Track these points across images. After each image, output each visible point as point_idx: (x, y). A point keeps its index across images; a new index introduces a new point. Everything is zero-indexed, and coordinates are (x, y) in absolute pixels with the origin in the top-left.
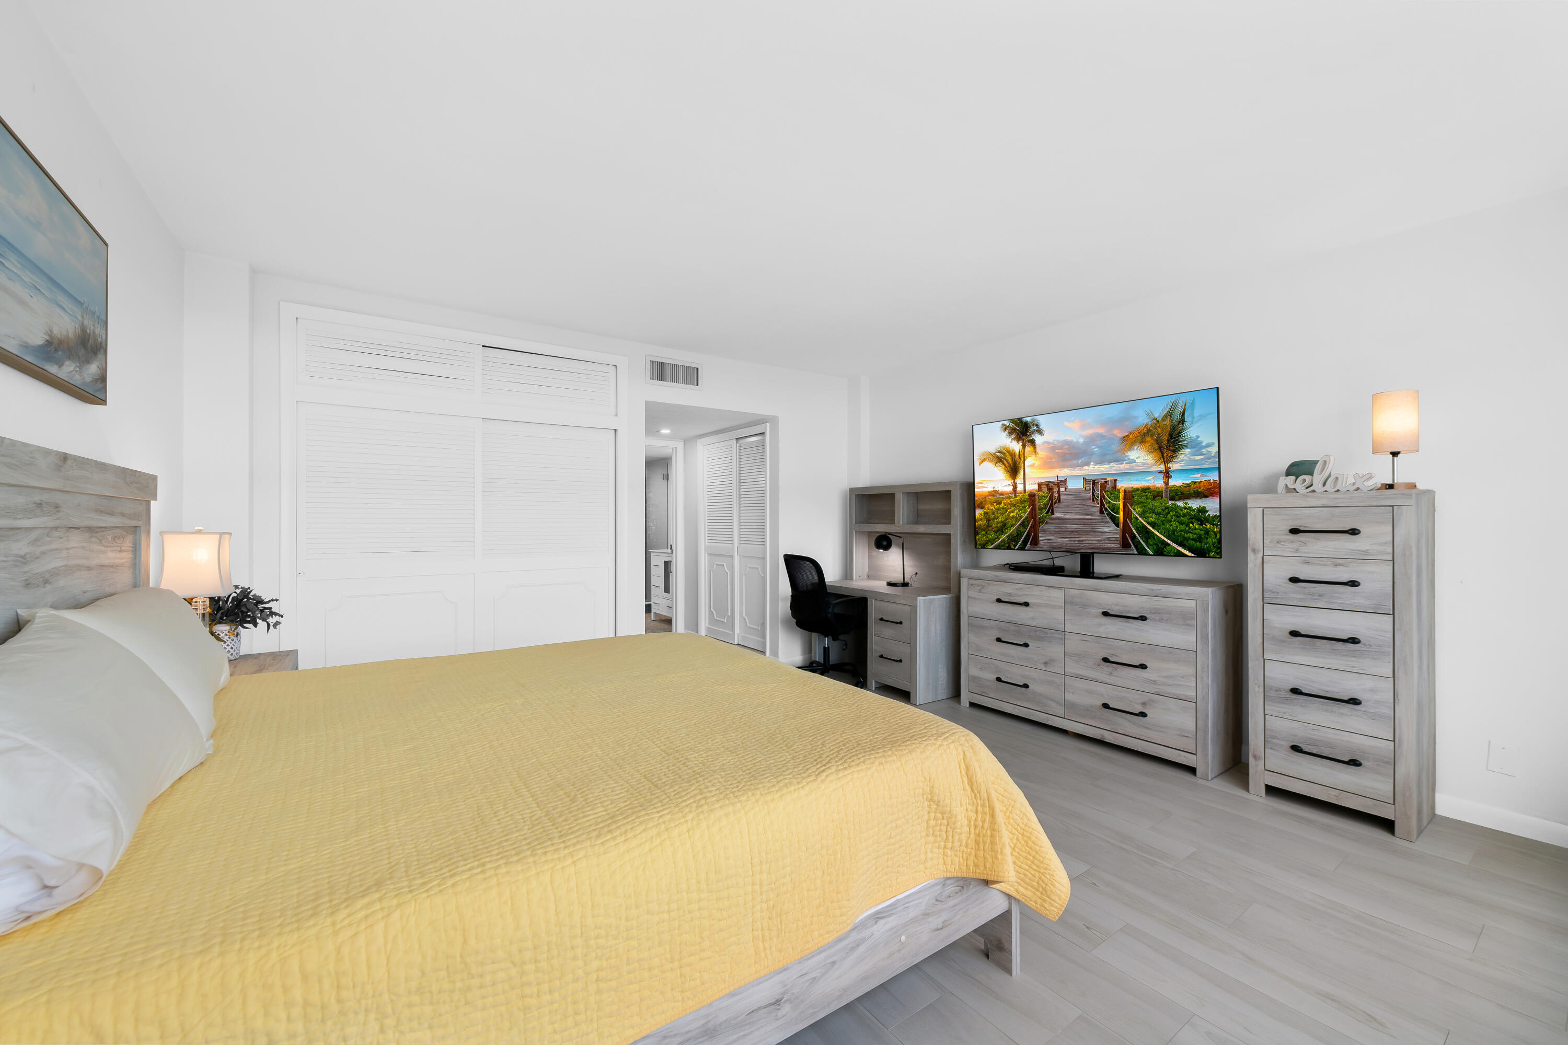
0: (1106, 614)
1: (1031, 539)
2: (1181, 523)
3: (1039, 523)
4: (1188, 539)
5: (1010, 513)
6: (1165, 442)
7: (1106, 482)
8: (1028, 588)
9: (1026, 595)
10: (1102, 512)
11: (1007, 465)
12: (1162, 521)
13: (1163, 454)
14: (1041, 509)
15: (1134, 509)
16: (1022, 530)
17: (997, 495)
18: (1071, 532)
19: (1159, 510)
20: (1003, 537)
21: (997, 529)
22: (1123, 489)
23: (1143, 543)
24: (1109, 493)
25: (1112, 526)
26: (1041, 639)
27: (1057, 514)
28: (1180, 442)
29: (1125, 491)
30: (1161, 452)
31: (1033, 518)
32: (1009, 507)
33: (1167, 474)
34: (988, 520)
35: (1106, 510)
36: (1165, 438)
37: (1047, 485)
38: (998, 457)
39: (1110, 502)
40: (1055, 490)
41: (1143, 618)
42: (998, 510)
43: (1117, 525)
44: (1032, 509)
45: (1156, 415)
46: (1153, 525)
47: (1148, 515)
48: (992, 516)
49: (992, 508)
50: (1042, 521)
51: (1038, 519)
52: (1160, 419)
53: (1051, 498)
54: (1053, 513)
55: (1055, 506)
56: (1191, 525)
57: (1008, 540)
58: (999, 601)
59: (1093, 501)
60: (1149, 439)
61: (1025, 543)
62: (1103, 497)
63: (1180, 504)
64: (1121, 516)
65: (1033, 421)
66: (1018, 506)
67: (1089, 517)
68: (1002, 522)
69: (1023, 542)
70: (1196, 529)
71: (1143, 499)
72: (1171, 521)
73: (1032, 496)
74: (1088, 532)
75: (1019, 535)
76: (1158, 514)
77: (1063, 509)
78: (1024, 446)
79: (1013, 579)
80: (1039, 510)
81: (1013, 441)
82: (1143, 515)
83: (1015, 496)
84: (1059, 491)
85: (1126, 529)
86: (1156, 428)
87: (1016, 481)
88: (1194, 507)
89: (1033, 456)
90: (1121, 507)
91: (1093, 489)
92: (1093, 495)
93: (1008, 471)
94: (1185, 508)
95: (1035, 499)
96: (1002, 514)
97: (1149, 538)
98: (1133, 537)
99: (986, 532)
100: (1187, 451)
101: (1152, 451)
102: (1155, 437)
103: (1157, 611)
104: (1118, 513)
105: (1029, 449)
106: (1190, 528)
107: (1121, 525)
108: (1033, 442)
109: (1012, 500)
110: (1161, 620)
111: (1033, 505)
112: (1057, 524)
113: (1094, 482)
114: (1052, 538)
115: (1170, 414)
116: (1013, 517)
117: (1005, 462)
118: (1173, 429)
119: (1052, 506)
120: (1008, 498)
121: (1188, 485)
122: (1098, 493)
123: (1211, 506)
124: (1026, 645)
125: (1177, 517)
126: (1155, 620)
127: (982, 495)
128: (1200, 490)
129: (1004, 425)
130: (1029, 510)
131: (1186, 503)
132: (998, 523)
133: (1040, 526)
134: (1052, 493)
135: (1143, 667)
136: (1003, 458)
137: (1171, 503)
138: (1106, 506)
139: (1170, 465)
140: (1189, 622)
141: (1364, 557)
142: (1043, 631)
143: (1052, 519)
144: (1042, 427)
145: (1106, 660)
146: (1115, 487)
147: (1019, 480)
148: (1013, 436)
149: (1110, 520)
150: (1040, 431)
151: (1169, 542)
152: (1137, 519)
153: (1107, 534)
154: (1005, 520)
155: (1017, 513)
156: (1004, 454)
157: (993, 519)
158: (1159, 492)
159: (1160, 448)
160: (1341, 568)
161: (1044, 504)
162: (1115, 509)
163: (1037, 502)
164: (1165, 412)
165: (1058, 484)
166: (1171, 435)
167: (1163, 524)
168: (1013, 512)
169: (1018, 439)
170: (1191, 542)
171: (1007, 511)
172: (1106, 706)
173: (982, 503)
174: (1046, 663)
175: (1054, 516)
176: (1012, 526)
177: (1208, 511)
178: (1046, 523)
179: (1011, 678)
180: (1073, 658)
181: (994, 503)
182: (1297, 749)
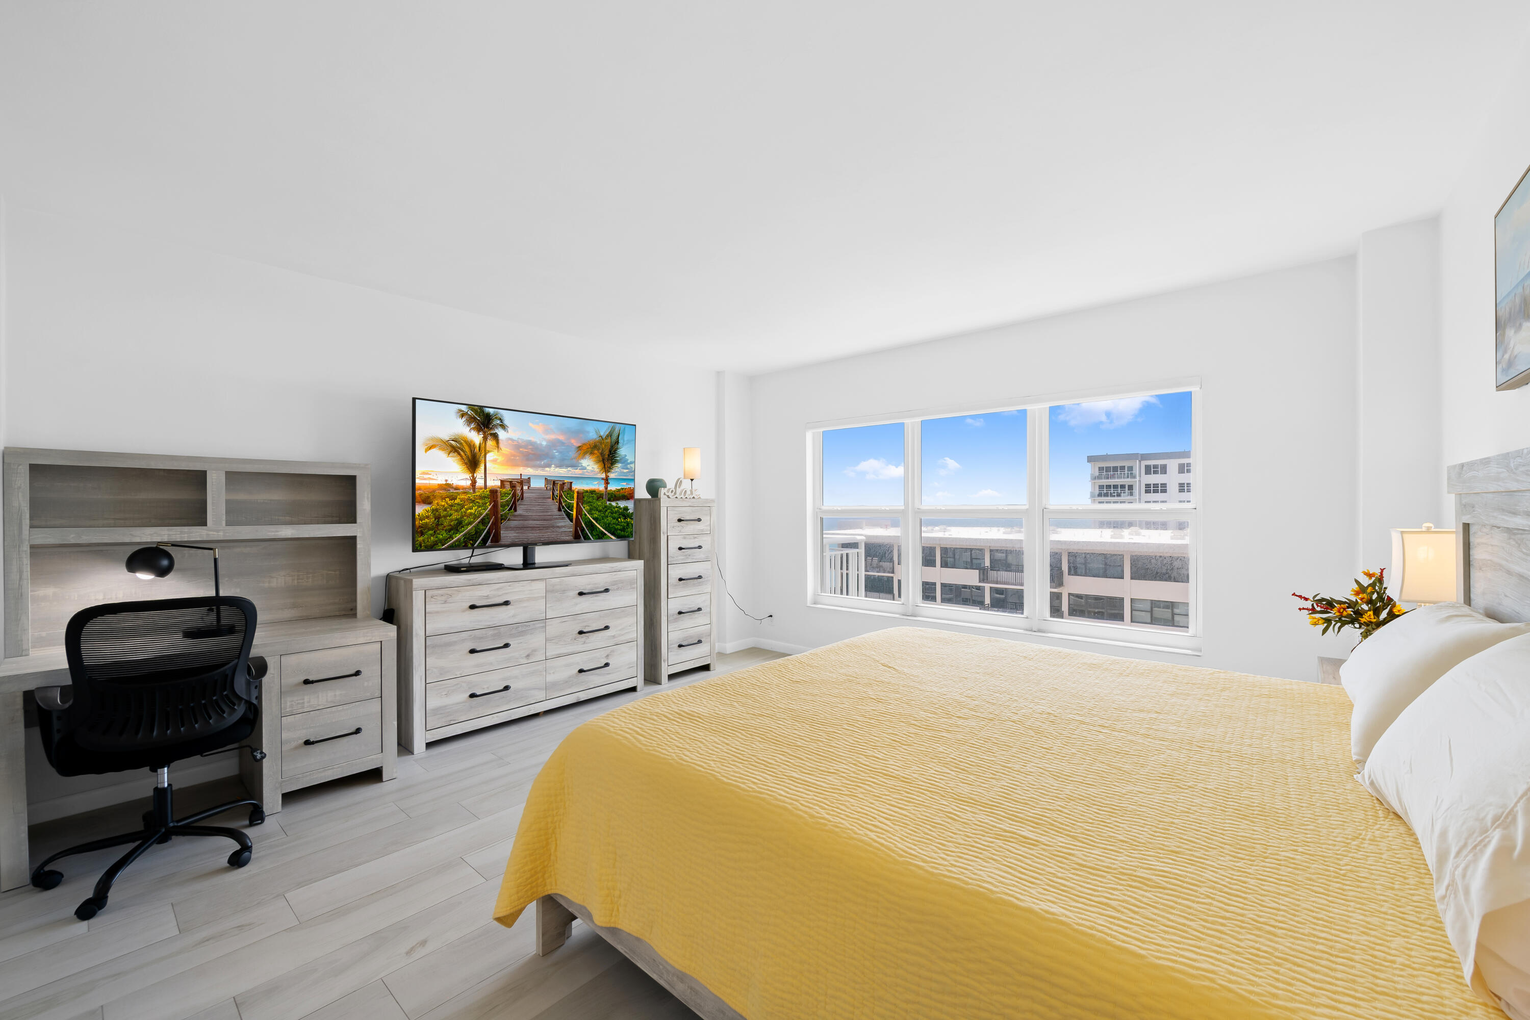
0: (581, 594)
1: (491, 536)
2: (614, 519)
3: (501, 520)
4: (616, 530)
5: (467, 509)
6: (607, 456)
7: (564, 483)
8: (509, 586)
9: (507, 593)
10: (560, 510)
11: (464, 457)
12: (602, 517)
13: (605, 465)
14: (503, 506)
15: (584, 507)
16: (481, 527)
17: (451, 489)
18: (533, 528)
19: (601, 508)
20: (458, 536)
21: (450, 527)
22: (577, 490)
23: (589, 535)
24: (566, 493)
25: (568, 521)
26: (522, 633)
27: (520, 511)
28: (615, 457)
29: (578, 492)
30: (604, 463)
31: (494, 515)
32: (466, 503)
33: (607, 481)
34: (438, 518)
35: (563, 507)
36: (607, 452)
37: (511, 482)
38: (452, 446)
39: (566, 501)
40: (519, 488)
41: (607, 590)
42: (452, 506)
43: (571, 521)
44: (494, 506)
45: (602, 434)
46: (596, 519)
47: (593, 512)
48: (443, 513)
49: (443, 503)
50: (504, 518)
51: (499, 516)
52: (604, 437)
53: (514, 495)
54: (515, 510)
55: (518, 503)
56: (619, 519)
57: (464, 539)
58: (473, 607)
59: (553, 499)
60: (596, 452)
61: (484, 541)
62: (561, 496)
63: (614, 504)
64: (574, 513)
65: (497, 414)
66: (478, 502)
67: (549, 514)
68: (457, 519)
69: (482, 540)
70: (622, 522)
71: (590, 500)
72: (607, 517)
73: (494, 492)
74: (547, 528)
75: (478, 533)
76: (600, 511)
77: (526, 506)
78: (485, 439)
79: (490, 580)
80: (501, 507)
81: (472, 431)
82: (590, 512)
83: (474, 492)
84: (522, 489)
85: (578, 523)
86: (601, 443)
87: (475, 475)
88: (622, 506)
89: (496, 451)
90: (575, 505)
91: (553, 489)
92: (553, 494)
93: (466, 464)
94: (617, 507)
95: (497, 496)
96: (456, 511)
97: (593, 530)
98: (583, 530)
99: (435, 532)
100: (619, 465)
101: (598, 462)
102: (600, 451)
103: (615, 583)
104: (572, 510)
105: (490, 443)
106: (618, 522)
107: (574, 520)
108: (495, 437)
109: (470, 496)
110: (618, 589)
111: (494, 501)
112: (520, 520)
113: (554, 483)
114: (515, 534)
115: (610, 435)
116: (471, 514)
117: (462, 453)
118: (612, 447)
119: (514, 503)
120: (465, 493)
121: (619, 490)
122: (557, 493)
123: (630, 505)
124: (506, 646)
125: (612, 513)
126: (614, 590)
127: (429, 488)
128: (625, 494)
129: (461, 411)
130: (490, 507)
131: (617, 504)
132: (452, 520)
133: (501, 523)
134: (515, 490)
135: (607, 628)
136: (459, 448)
137: (608, 502)
138: (563, 504)
139: (609, 474)
140: (633, 586)
141: (703, 533)
142: (525, 625)
143: (515, 516)
144: (506, 422)
145: (581, 633)
146: (570, 488)
147: (479, 474)
148: (473, 426)
149: (565, 516)
150: (503, 427)
151: (606, 532)
152: (586, 515)
153: (563, 528)
154: (461, 518)
155: (476, 510)
156: (461, 444)
157: (445, 517)
158: (601, 494)
159: (603, 460)
160: (695, 540)
161: (507, 501)
162: (570, 507)
163: (499, 499)
164: (607, 433)
165: (521, 482)
166: (610, 451)
167: (603, 519)
168: (471, 508)
169: (479, 429)
170: (618, 532)
171: (463, 507)
172: (581, 671)
173: (428, 497)
174: (528, 656)
175: (516, 513)
176: (470, 523)
177: (629, 510)
178: (508, 520)
179: (488, 688)
180: (553, 641)
181: (446, 498)
182: (680, 646)
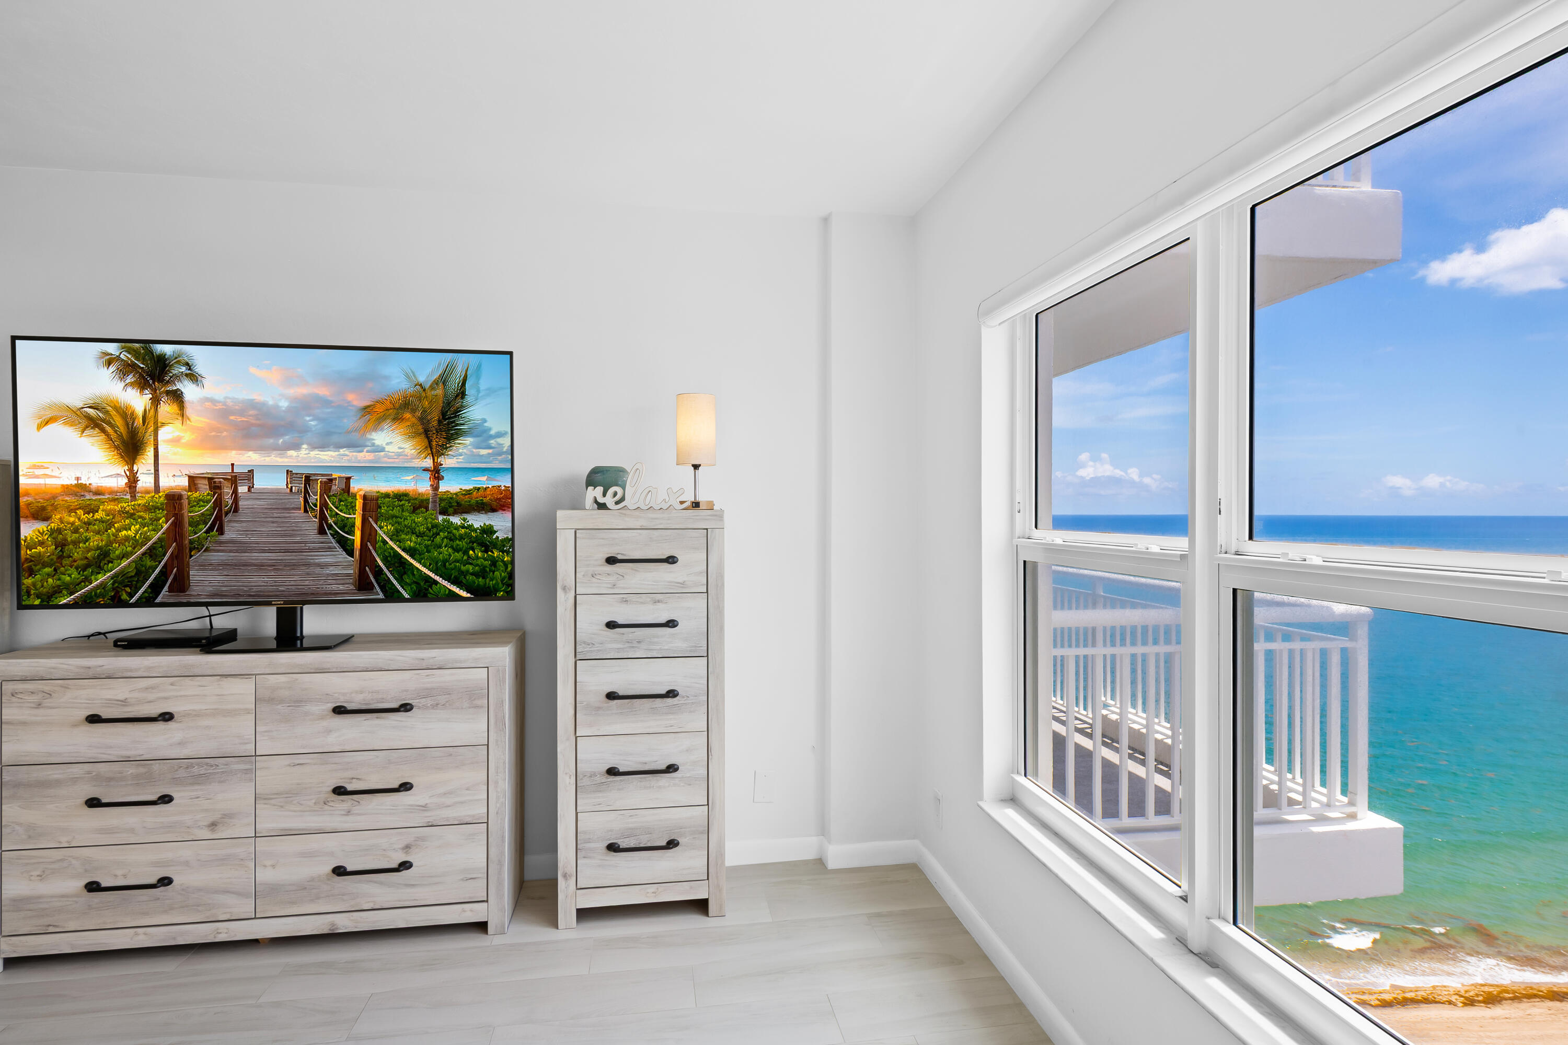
0: (339, 710)
1: (170, 581)
2: (456, 550)
3: (191, 550)
4: (465, 573)
5: (119, 530)
6: (435, 423)
7: (331, 480)
8: (172, 684)
9: (166, 698)
10: (322, 531)
11: (113, 435)
12: (427, 546)
13: (430, 442)
14: (194, 524)
15: (381, 528)
16: (149, 562)
17: (86, 494)
18: (261, 566)
19: (422, 529)
20: (101, 578)
21: (85, 562)
22: (362, 493)
23: (395, 582)
24: (336, 499)
25: (342, 556)
26: (198, 780)
27: (231, 533)
28: (457, 425)
29: (365, 498)
30: (428, 437)
31: (175, 541)
32: (118, 518)
33: (436, 474)
34: (61, 545)
35: (330, 527)
36: (435, 416)
37: (210, 479)
38: (89, 418)
39: (337, 514)
40: (227, 491)
41: (406, 708)
42: (88, 523)
43: (350, 553)
44: (174, 524)
45: (422, 379)
46: (412, 552)
47: (403, 536)
48: (71, 537)
49: (72, 519)
50: (196, 546)
51: (187, 542)
52: (427, 386)
53: (218, 503)
54: (221, 531)
55: (226, 519)
56: (471, 552)
57: (113, 584)
58: (94, 719)
59: (306, 511)
60: (408, 415)
61: (156, 588)
62: (324, 505)
63: (456, 520)
64: (357, 537)
65: (179, 356)
66: (140, 517)
67: (298, 539)
68: (98, 548)
69: (150, 586)
70: (477, 558)
71: (396, 512)
72: (440, 547)
73: (174, 499)
74: (293, 566)
75: (141, 573)
76: (420, 535)
77: (244, 524)
78: (156, 401)
79: (131, 671)
80: (190, 525)
81: (129, 389)
82: (395, 536)
83: (134, 497)
84: (235, 492)
85: (365, 559)
86: (420, 399)
87: (135, 468)
88: (477, 525)
89: (178, 423)
90: (358, 523)
91: (306, 491)
92: (306, 501)
93: (117, 448)
94: (463, 527)
95: (181, 505)
96: (98, 532)
97: (405, 573)
98: (378, 573)
99: (55, 570)
100: (468, 441)
101: (413, 435)
102: (418, 414)
103: (428, 693)
104: (351, 532)
105: (167, 408)
106: (469, 557)
107: (357, 553)
108: (177, 397)
109: (125, 505)
110: (435, 706)
111: (176, 515)
112: (231, 551)
113: (308, 479)
114: (219, 578)
115: (443, 380)
116: (127, 539)
117: (108, 429)
118: (448, 404)
119: (219, 518)
120: (114, 500)
121: (468, 493)
122: (315, 498)
123: (500, 523)
124: (166, 799)
125: (451, 540)
126: (425, 707)
127: (44, 492)
128: (485, 500)
129: (106, 354)
130: (165, 526)
131: (464, 520)
132: (89, 550)
133: (191, 556)
134: (220, 495)
135: (406, 787)
136: (103, 420)
137: (441, 518)
138: (330, 521)
139: (441, 460)
140: (478, 702)
141: (681, 591)
142: (207, 764)
143: (221, 543)
144: (199, 369)
145: (339, 791)
146: (347, 489)
147: (144, 467)
148: (130, 379)
149: (336, 545)
150: (193, 377)
151: (437, 578)
152: (385, 542)
153: (331, 568)
154: (107, 545)
155: (137, 532)
156: (107, 412)
157: (76, 543)
158: (422, 501)
159: (426, 432)
160: (660, 606)
161: (202, 514)
162: (348, 527)
163: (185, 512)
164: (436, 376)
165: (234, 480)
166: (444, 414)
167: (428, 551)
168: (127, 528)
169: (142, 385)
170: (471, 578)
171: (111, 524)
172: (340, 871)
173: (43, 509)
174: (213, 825)
175: (223, 538)
176: (125, 556)
177: (496, 532)
178: (205, 551)
179: (125, 876)
180: (273, 802)
181: (78, 509)
182: (613, 848)
